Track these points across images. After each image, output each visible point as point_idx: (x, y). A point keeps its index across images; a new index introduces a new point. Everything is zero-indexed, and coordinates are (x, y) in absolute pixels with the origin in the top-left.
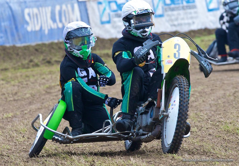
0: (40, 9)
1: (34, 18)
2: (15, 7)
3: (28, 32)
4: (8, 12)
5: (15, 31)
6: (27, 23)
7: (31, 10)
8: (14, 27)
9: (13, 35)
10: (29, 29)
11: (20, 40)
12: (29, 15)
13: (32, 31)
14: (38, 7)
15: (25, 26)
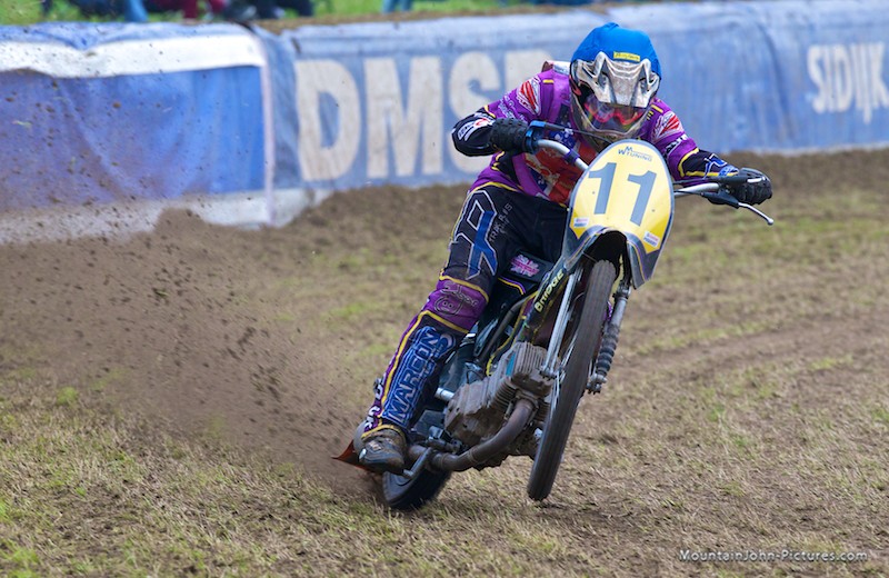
0: (853, 48)
1: (833, 74)
2: (784, 41)
3: (814, 114)
4: (761, 55)
5: (778, 109)
6: (814, 88)
7: (826, 50)
8: (776, 97)
9: (772, 121)
10: (819, 105)
11: (791, 135)
12: (821, 64)
13: (827, 112)
14: (847, 43)
15: (809, 96)
